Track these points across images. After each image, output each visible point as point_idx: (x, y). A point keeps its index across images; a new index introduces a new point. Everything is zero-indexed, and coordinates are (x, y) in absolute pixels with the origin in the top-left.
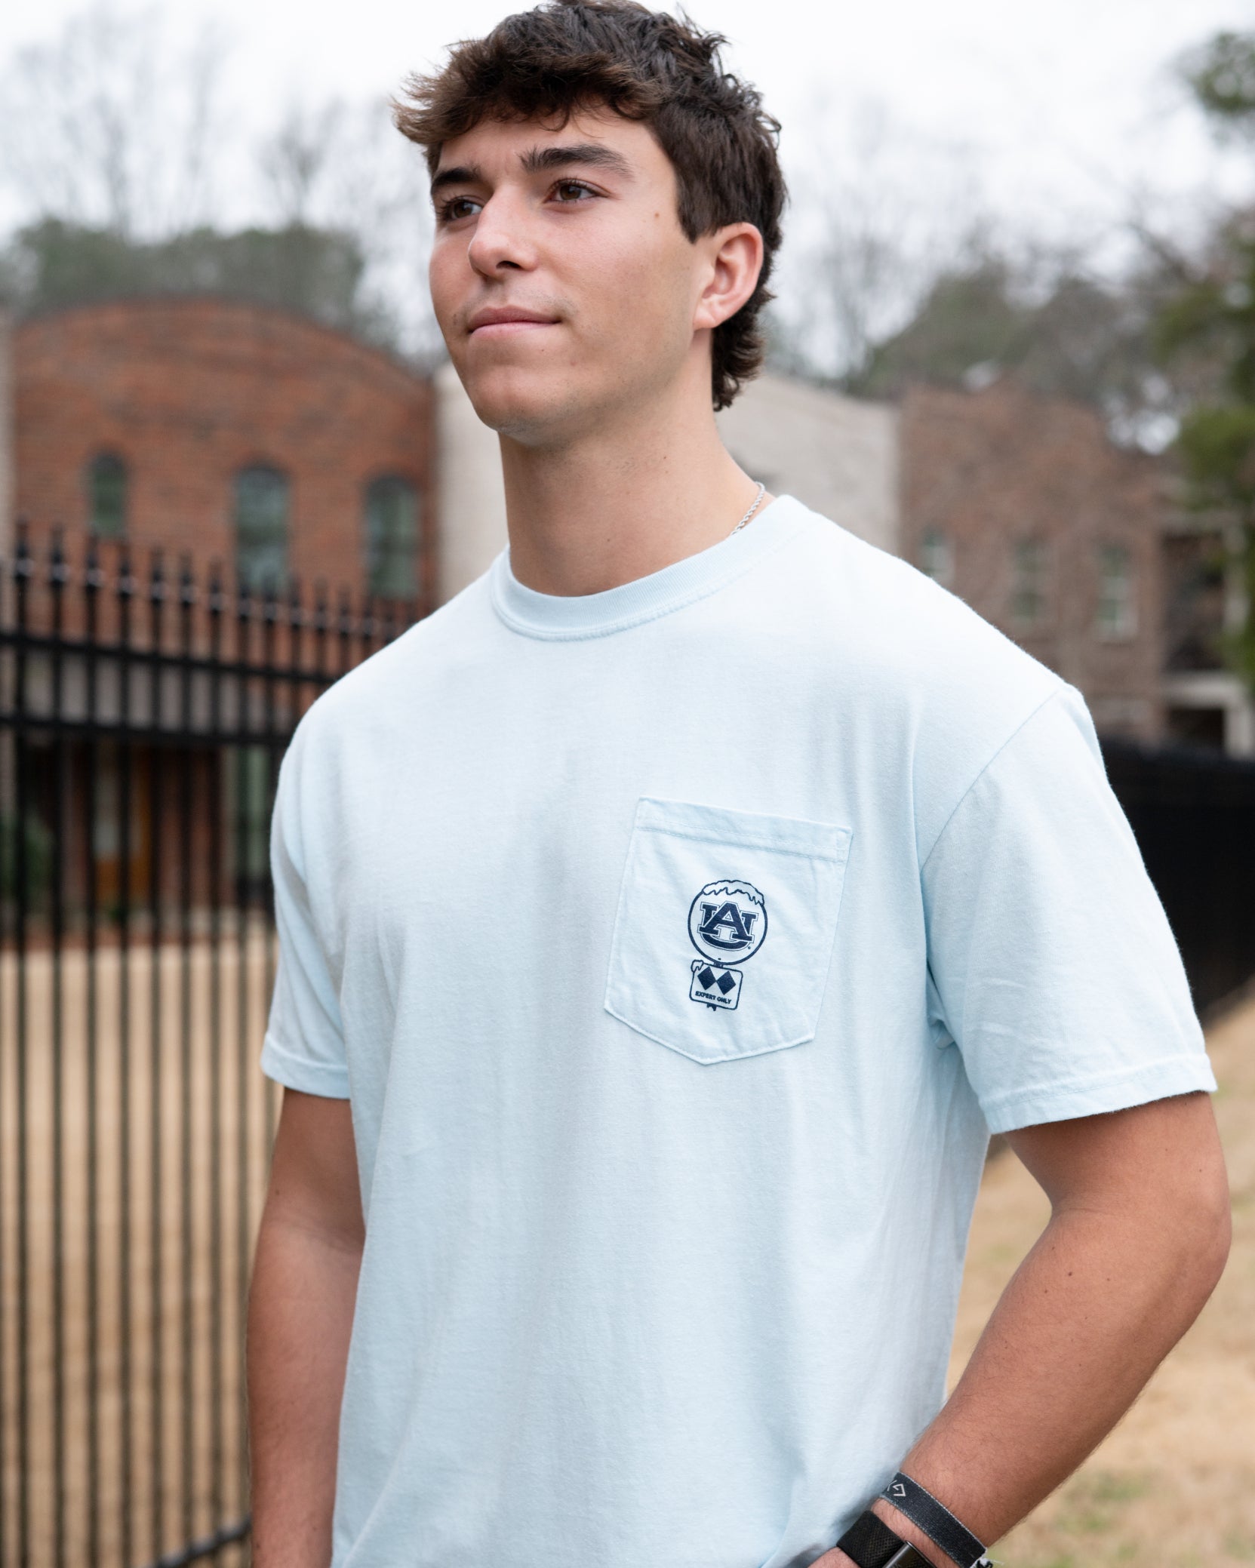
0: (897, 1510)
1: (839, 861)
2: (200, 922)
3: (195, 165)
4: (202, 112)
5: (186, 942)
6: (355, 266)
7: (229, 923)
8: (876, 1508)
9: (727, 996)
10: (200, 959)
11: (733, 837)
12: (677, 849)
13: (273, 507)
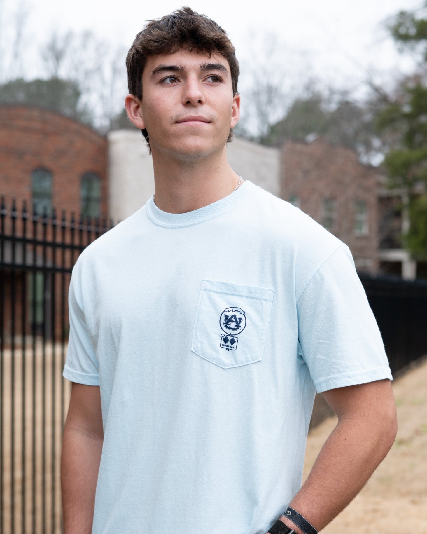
0: (289, 520)
1: (270, 301)
2: (18, 340)
3: (16, 55)
4: (19, 35)
5: (13, 348)
6: (77, 94)
7: (29, 340)
8: (281, 519)
9: (233, 346)
10: (18, 354)
11: (235, 293)
12: (215, 296)
13: (46, 184)
